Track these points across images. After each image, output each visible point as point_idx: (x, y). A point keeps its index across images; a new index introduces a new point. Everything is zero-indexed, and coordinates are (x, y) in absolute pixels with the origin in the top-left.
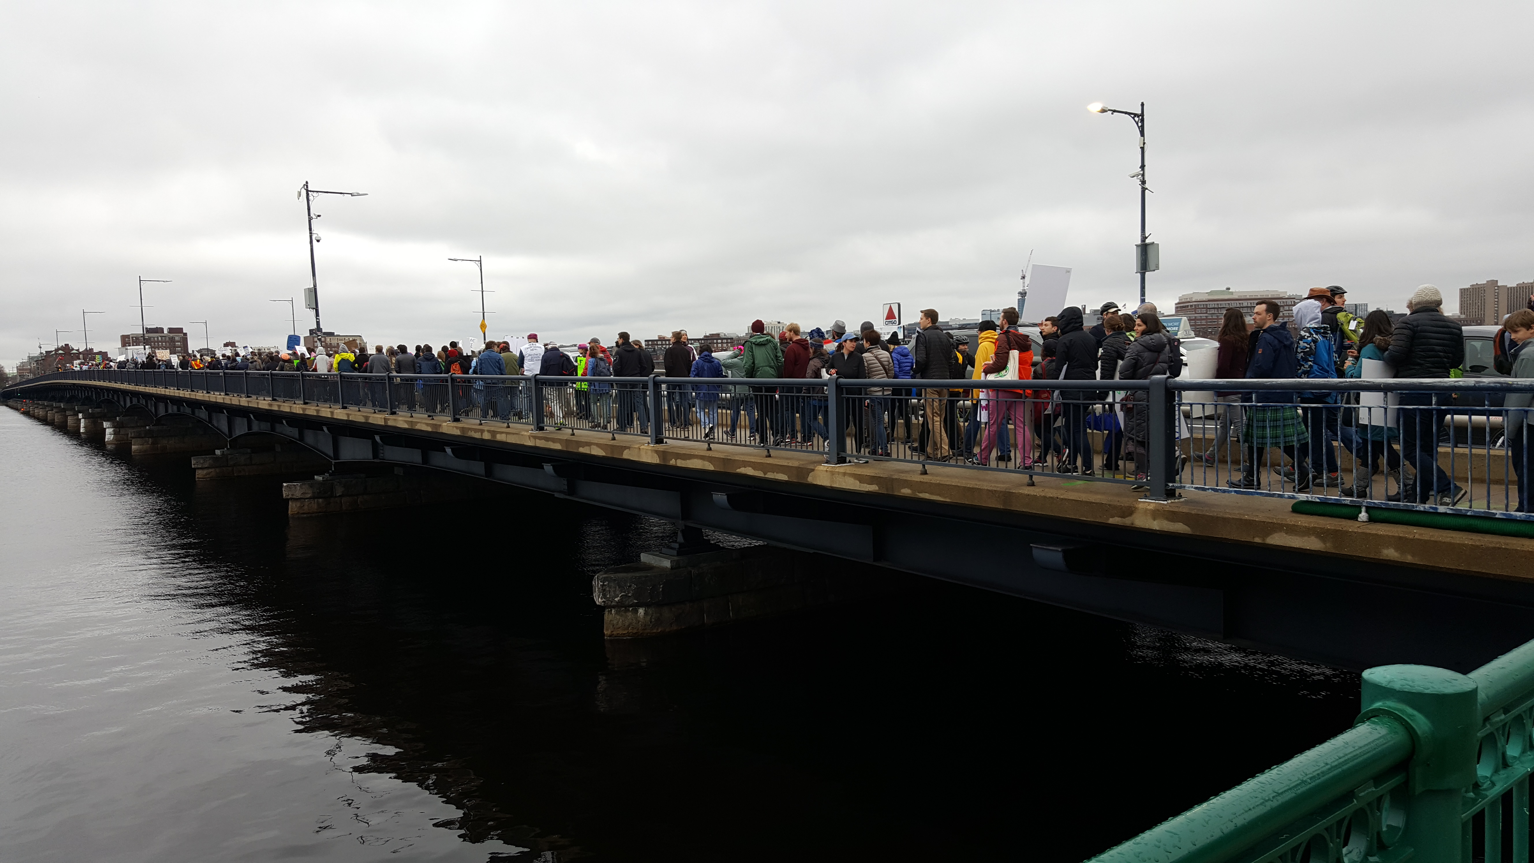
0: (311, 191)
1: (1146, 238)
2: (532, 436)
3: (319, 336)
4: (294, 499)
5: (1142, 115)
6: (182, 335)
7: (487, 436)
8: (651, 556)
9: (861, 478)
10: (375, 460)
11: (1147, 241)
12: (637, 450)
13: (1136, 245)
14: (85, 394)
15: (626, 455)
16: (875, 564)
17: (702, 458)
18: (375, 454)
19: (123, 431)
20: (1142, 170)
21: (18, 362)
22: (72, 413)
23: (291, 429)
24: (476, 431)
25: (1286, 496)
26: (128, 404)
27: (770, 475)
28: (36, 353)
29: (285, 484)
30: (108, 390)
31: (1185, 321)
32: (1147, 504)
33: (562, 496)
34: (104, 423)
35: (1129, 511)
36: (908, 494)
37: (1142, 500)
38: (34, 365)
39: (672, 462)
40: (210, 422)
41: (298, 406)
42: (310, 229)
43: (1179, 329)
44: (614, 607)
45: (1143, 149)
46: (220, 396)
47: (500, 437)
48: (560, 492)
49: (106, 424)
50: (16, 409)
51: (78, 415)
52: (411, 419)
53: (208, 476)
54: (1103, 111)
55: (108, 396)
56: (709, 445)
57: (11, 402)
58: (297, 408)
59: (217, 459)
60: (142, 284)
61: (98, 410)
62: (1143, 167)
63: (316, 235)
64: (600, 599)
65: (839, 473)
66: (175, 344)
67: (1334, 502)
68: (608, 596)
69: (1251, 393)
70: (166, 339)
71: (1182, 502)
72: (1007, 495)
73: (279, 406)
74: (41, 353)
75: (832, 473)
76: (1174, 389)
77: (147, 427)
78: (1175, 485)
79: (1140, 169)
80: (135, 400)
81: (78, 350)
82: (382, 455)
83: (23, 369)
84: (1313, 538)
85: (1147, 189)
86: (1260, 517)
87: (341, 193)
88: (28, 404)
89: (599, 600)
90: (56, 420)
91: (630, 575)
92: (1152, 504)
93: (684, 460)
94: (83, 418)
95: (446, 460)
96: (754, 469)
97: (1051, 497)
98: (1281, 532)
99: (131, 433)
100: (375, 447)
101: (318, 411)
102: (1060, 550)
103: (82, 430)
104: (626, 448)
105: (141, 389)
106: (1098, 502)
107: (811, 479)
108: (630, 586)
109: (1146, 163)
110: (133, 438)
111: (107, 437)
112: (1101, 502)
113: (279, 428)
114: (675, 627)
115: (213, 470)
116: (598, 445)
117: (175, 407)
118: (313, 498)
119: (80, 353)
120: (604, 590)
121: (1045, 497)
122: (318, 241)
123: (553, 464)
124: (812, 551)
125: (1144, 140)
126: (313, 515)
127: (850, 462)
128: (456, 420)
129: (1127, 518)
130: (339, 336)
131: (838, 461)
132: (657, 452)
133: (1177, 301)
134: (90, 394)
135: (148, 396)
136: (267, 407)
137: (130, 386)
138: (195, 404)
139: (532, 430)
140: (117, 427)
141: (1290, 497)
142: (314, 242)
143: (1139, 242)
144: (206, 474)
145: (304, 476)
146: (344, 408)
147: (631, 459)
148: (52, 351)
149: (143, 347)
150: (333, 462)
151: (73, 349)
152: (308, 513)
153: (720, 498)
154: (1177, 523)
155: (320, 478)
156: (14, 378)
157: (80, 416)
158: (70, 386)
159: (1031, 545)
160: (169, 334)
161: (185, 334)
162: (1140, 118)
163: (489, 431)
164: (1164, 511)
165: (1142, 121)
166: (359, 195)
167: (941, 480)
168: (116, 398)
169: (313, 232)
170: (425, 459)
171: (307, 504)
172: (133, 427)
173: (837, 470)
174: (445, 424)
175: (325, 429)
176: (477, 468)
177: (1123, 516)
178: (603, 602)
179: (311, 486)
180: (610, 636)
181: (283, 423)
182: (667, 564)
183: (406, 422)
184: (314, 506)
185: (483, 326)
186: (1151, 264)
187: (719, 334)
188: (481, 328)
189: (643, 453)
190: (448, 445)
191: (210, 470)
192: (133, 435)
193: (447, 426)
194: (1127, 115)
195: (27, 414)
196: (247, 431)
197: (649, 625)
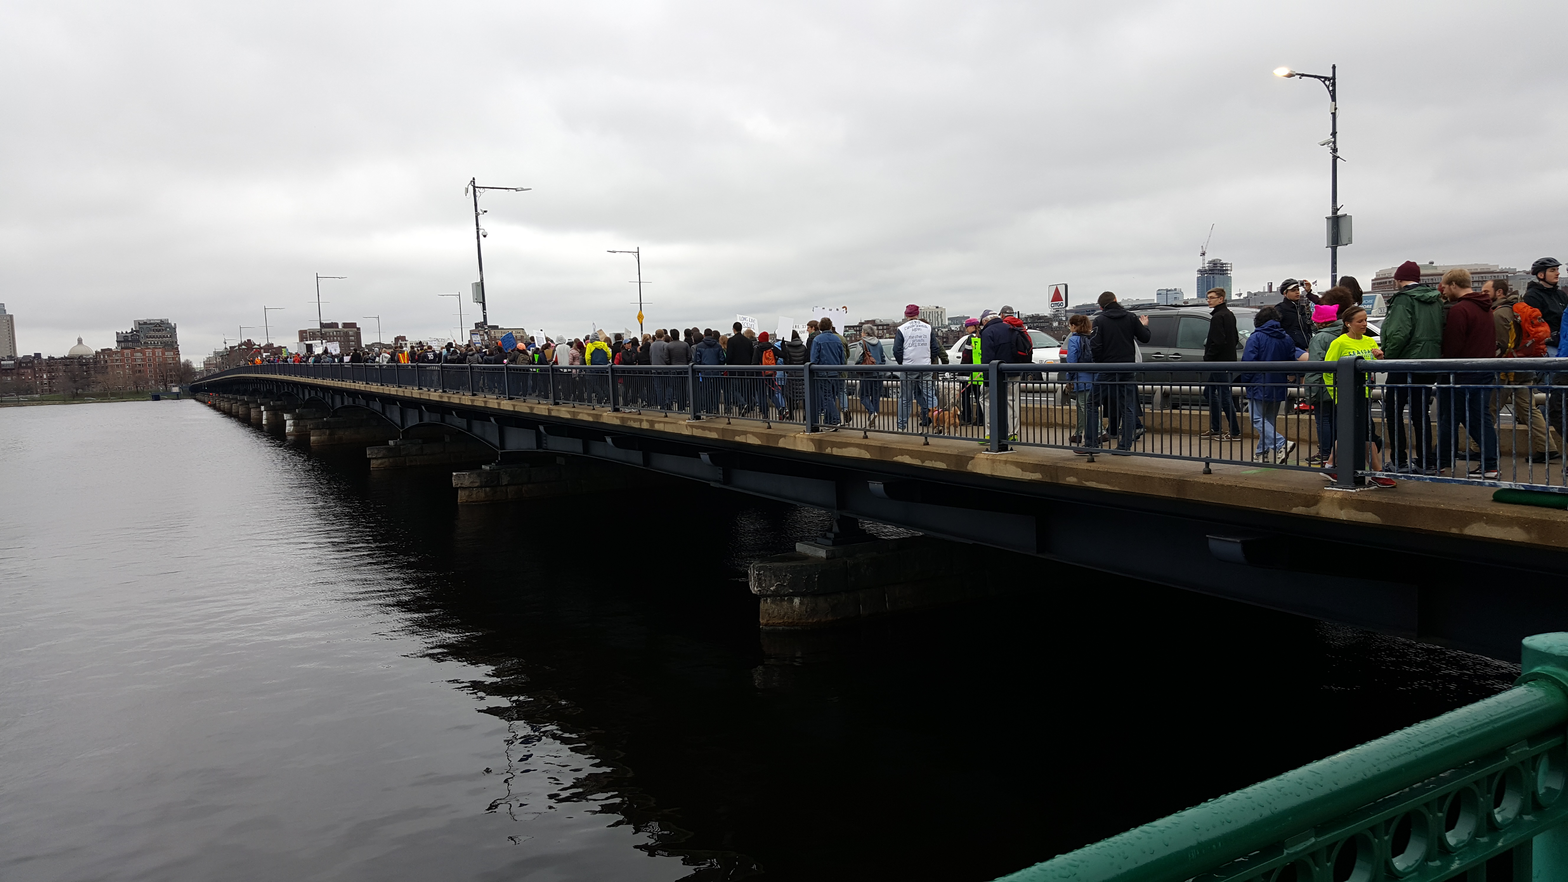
0: (477, 187)
1: (1338, 210)
2: (690, 426)
3: (486, 329)
4: (463, 487)
5: (1334, 78)
6: (356, 329)
7: (645, 426)
8: (806, 546)
9: (1023, 466)
10: (539, 450)
11: (1339, 213)
12: (792, 439)
13: (1326, 218)
14: (266, 387)
15: (782, 444)
16: (1040, 556)
17: (858, 446)
18: (539, 444)
19: (302, 423)
20: (1333, 137)
21: (204, 358)
22: (254, 406)
23: (460, 420)
24: (635, 420)
25: (1487, 484)
26: (307, 397)
27: (928, 464)
28: (221, 348)
29: (454, 474)
30: (288, 383)
31: (1380, 298)
32: (1336, 492)
33: (718, 485)
34: (285, 415)
35: (1314, 500)
36: (1073, 482)
37: (1328, 488)
38: (219, 360)
39: (828, 451)
40: (384, 413)
41: (467, 397)
42: (477, 225)
43: (1372, 306)
44: (769, 596)
45: (1334, 114)
46: (393, 389)
47: (658, 427)
48: (716, 481)
49: (286, 416)
50: (204, 402)
51: (260, 408)
52: (573, 410)
53: (382, 466)
54: (1290, 76)
55: (288, 390)
56: (865, 433)
57: (199, 396)
58: (465, 399)
59: (390, 449)
60: (319, 280)
61: (279, 403)
62: (1334, 134)
63: (483, 231)
64: (755, 588)
65: (1000, 461)
66: (349, 339)
67: (1540, 490)
68: (764, 585)
69: (1449, 374)
70: (340, 334)
71: (1372, 490)
72: (1181, 483)
73: (449, 398)
74: (226, 348)
75: (993, 461)
76: (1363, 370)
77: (325, 419)
78: (1364, 472)
79: (1331, 137)
80: (313, 393)
81: (259, 345)
82: (545, 445)
83: (210, 364)
84: (1516, 528)
85: (1339, 157)
86: (1457, 506)
87: (506, 189)
88: (213, 397)
89: (755, 590)
90: (240, 413)
91: (785, 564)
92: (1338, 493)
93: (839, 448)
94: (265, 410)
95: (607, 449)
96: (912, 457)
97: (1230, 486)
98: (1480, 522)
99: (309, 424)
100: (539, 437)
101: (485, 402)
102: (1238, 541)
103: (264, 422)
104: (781, 436)
105: (319, 381)
106: (1280, 490)
107: (970, 468)
108: (786, 575)
109: (1338, 130)
110: (312, 429)
111: (287, 428)
112: (1284, 490)
113: (448, 418)
114: (830, 618)
115: (386, 460)
116: (753, 434)
117: (351, 400)
118: (481, 487)
119: (261, 348)
120: (760, 579)
121: (1222, 485)
122: (485, 236)
123: (709, 453)
124: (971, 542)
125: (1335, 105)
126: (481, 503)
127: (1012, 450)
128: (616, 410)
129: (1312, 508)
130: (503, 329)
131: (999, 448)
132: (812, 440)
133: (1374, 277)
134: (271, 387)
135: (325, 389)
136: (437, 399)
137: (309, 379)
138: (370, 396)
139: (689, 420)
140: (297, 419)
141: (1491, 485)
142: (481, 237)
143: (1330, 215)
144: (381, 464)
145: (472, 466)
146: (510, 399)
147: (787, 447)
148: (235, 347)
149: (320, 341)
150: (499, 452)
151: (255, 345)
152: (476, 502)
153: (877, 486)
154: (1365, 513)
155: (488, 468)
156: (201, 372)
157: (263, 408)
158: (253, 380)
159: (1207, 536)
160: (343, 329)
161: (359, 329)
162: (1331, 82)
163: (647, 421)
164: (1352, 500)
165: (1334, 84)
166: (523, 190)
167: (1109, 468)
168: (295, 391)
169: (480, 228)
170: (586, 449)
171: (475, 492)
172: (311, 419)
173: (998, 458)
174: (606, 414)
175: (492, 419)
176: (635, 457)
177: (1307, 505)
178: (759, 591)
179: (479, 475)
180: (766, 625)
181: (453, 415)
182: (822, 553)
183: (569, 412)
184: (481, 495)
185: (640, 317)
186: (1344, 238)
187: (875, 321)
188: (639, 319)
189: (798, 442)
190: (608, 434)
191: (384, 460)
192: (311, 426)
193: (608, 416)
194: (1316, 79)
195: (214, 407)
196: (418, 422)
197: (805, 615)
